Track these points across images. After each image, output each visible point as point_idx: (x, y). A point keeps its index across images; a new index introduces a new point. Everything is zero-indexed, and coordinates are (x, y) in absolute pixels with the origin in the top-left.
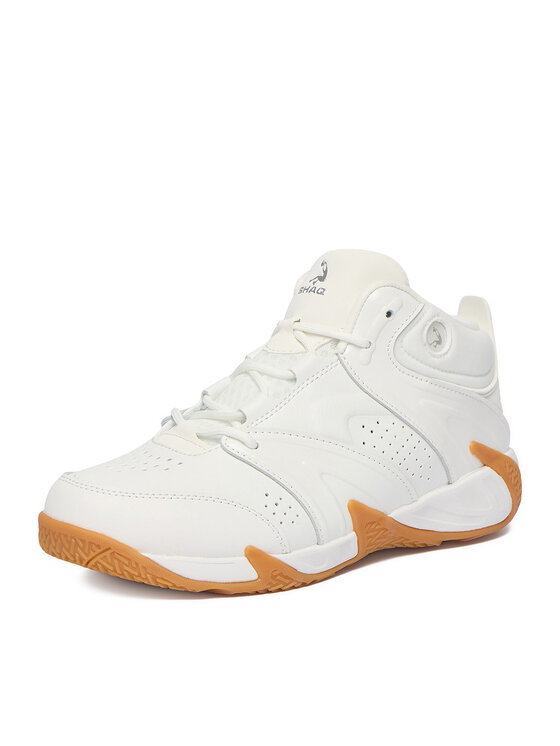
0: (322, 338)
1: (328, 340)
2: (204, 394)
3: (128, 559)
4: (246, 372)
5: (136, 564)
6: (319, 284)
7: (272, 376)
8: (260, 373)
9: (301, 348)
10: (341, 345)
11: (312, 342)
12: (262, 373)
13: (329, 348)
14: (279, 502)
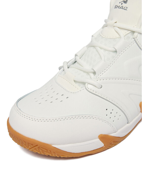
0: (127, 31)
1: (130, 32)
2: (76, 55)
3: (46, 149)
4: (94, 46)
5: (50, 151)
6: (124, 5)
7: (105, 50)
8: (100, 48)
9: (118, 36)
10: (136, 34)
11: (123, 33)
12: (101, 48)
13: (130, 35)
14: (112, 111)
